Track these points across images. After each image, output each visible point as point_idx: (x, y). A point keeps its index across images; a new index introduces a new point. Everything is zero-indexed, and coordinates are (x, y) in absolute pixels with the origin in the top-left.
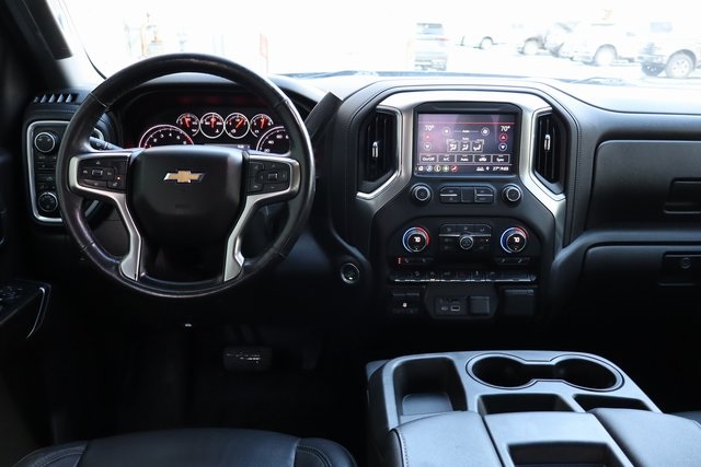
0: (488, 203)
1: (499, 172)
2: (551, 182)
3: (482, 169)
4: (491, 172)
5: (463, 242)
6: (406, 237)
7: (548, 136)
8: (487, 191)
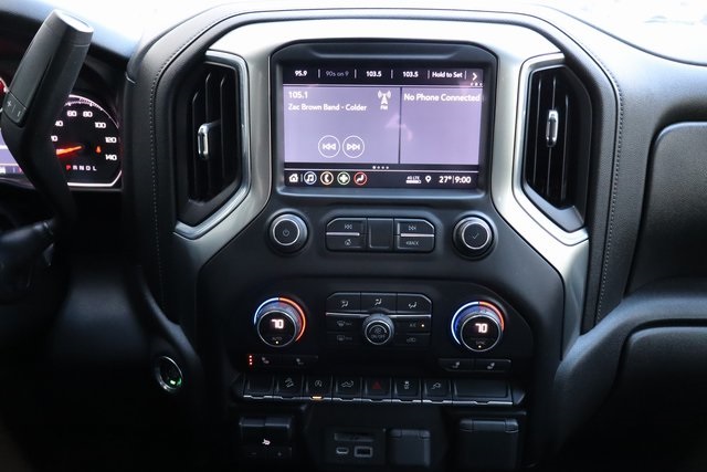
0: (423, 252)
1: (450, 186)
2: (558, 204)
3: (416, 181)
4: (435, 186)
5: (372, 331)
6: (260, 315)
7: (554, 114)
8: (422, 228)
